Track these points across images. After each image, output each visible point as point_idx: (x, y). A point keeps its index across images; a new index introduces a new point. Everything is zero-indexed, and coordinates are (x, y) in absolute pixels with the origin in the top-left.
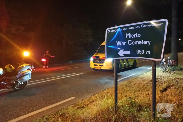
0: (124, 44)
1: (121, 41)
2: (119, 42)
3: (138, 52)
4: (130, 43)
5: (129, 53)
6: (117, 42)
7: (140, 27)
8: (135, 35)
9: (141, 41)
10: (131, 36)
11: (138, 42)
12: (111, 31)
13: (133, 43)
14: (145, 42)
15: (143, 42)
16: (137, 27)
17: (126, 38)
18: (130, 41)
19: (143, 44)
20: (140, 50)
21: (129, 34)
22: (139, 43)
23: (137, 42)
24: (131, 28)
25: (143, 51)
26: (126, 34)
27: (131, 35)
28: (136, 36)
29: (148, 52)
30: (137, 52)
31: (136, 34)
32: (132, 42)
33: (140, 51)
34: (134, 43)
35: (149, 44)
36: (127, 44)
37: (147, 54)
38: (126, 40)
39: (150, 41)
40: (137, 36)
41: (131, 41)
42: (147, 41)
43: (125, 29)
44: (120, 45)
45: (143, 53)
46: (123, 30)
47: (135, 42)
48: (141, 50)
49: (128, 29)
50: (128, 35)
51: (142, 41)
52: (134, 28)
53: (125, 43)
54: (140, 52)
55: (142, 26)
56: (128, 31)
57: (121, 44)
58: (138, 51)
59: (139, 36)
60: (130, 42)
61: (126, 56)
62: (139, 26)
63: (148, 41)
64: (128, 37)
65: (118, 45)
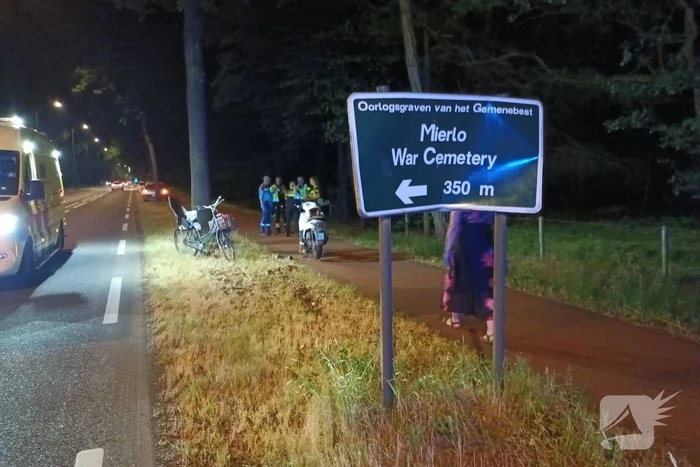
0: (412, 159)
1: (405, 150)
2: (399, 150)
3: (447, 190)
4: (429, 159)
5: (422, 190)
6: (393, 150)
7: (471, 109)
8: (449, 133)
9: (466, 154)
10: (437, 134)
11: (454, 155)
12: (375, 108)
13: (437, 159)
14: (477, 159)
15: (471, 158)
17: (422, 140)
18: (430, 152)
19: (469, 163)
20: (456, 182)
21: (433, 126)
22: (459, 159)
23: (450, 156)
24: (444, 109)
25: (466, 186)
26: (424, 126)
27: (439, 131)
28: (451, 136)
29: (484, 189)
30: (445, 187)
31: (455, 129)
32: (435, 156)
33: (454, 187)
34: (441, 159)
35: (491, 163)
36: (420, 160)
37: (481, 194)
38: (416, 147)
39: (495, 157)
40: (456, 137)
41: (434, 151)
42: (484, 157)
43: (423, 108)
44: (402, 164)
45: (465, 190)
46: (416, 110)
47: (446, 156)
48: (460, 182)
49: (433, 108)
50: (428, 132)
51: (469, 155)
52: (453, 108)
53: (416, 156)
54: (456, 190)
55: (476, 108)
56: (428, 118)
57: (406, 159)
58: (448, 184)
59: (462, 136)
60: (431, 156)
61: (417, 201)
62: (468, 107)
63: (490, 157)
64: (427, 137)
65: (396, 164)
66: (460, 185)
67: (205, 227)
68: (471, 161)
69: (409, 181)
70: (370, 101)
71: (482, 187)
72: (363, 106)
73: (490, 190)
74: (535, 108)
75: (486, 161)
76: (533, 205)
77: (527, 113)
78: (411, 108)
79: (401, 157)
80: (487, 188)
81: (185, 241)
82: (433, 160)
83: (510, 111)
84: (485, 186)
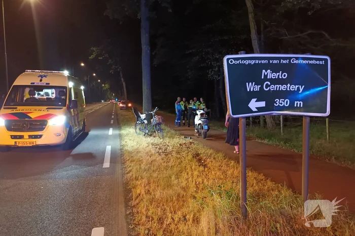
0: (257, 88)
1: (254, 83)
2: (250, 83)
3: (277, 104)
4: (266, 88)
5: (262, 104)
6: (247, 83)
7: (290, 61)
8: (278, 74)
9: (287, 85)
10: (270, 75)
11: (281, 86)
12: (238, 62)
13: (271, 87)
14: (294, 88)
15: (290, 87)
16: (285, 62)
17: (263, 78)
18: (267, 84)
19: (288, 89)
20: (281, 100)
21: (269, 71)
22: (283, 88)
23: (278, 86)
24: (275, 62)
25: (287, 101)
26: (264, 71)
27: (272, 73)
28: (279, 75)
29: (297, 103)
30: (275, 102)
31: (281, 72)
32: (269, 86)
33: (280, 102)
34: (273, 87)
35: (301, 90)
36: (261, 88)
37: (295, 106)
38: (260, 82)
39: (303, 86)
40: (281, 76)
41: (269, 84)
42: (297, 86)
43: (263, 62)
44: (252, 90)
45: (287, 104)
46: (260, 62)
47: (276, 86)
49: (269, 62)
50: (266, 74)
51: (289, 85)
52: (280, 61)
53: (259, 86)
54: (281, 104)
55: (293, 61)
56: (266, 67)
57: (254, 88)
58: (277, 101)
59: (285, 76)
60: (267, 86)
61: (260, 109)
62: (288, 60)
63: (300, 86)
64: (266, 76)
65: (248, 90)
66: (284, 101)
67: (149, 122)
68: (289, 88)
69: (256, 99)
70: (235, 59)
71: (296, 102)
72: (231, 62)
73: (300, 103)
74: (326, 60)
75: (298, 88)
76: (325, 112)
77: (321, 62)
78: (257, 62)
79: (251, 87)
80: (299, 103)
81: (140, 129)
82: (269, 88)
83: (311, 62)
84: (298, 102)
